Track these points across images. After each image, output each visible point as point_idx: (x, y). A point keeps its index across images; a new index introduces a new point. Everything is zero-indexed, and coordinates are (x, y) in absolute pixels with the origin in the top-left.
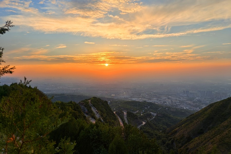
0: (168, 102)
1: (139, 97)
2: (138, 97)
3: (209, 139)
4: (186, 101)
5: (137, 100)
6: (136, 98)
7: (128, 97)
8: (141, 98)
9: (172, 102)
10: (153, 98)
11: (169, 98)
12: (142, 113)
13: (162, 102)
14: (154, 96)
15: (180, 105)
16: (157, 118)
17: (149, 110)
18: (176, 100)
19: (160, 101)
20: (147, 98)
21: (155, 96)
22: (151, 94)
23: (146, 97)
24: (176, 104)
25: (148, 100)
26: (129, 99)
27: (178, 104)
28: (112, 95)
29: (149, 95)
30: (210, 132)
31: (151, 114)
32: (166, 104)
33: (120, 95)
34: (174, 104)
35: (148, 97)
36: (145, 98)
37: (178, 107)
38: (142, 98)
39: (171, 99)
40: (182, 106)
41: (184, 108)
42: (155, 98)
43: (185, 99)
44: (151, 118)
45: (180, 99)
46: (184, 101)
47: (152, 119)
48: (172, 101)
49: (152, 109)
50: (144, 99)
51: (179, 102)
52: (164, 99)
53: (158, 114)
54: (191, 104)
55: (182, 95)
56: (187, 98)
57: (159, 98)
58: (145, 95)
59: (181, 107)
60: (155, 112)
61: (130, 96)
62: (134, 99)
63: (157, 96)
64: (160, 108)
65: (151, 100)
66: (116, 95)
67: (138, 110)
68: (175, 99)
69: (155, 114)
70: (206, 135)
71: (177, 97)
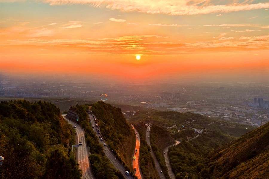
0: (228, 116)
1: (183, 106)
2: (181, 106)
3: (258, 164)
4: (257, 113)
5: (180, 110)
6: (179, 107)
7: (166, 106)
8: (186, 107)
9: (234, 115)
10: (204, 108)
11: (229, 109)
12: (180, 129)
13: (218, 115)
14: (206, 105)
15: (245, 120)
16: (202, 136)
17: (192, 125)
18: (241, 111)
19: (215, 112)
20: (195, 109)
21: (209, 105)
22: (203, 102)
23: (194, 106)
24: (240, 118)
25: (197, 111)
26: (168, 108)
27: (243, 117)
28: (142, 102)
29: (199, 104)
30: (261, 155)
31: (193, 131)
32: (224, 117)
33: (153, 103)
34: (237, 118)
35: (196, 106)
36: (193, 108)
37: (242, 123)
38: (188, 107)
39: (233, 110)
40: (248, 121)
41: (251, 124)
42: (208, 108)
43: (255, 111)
44: (192, 137)
45: (247, 111)
46: (254, 113)
47: (194, 138)
48: (233, 113)
49: (198, 123)
50: (190, 109)
51: (245, 115)
52: (221, 111)
53: (205, 131)
54: (263, 119)
55: (252, 105)
56: (260, 109)
57: (214, 108)
58: (192, 103)
59: (247, 123)
60: (200, 129)
61: (169, 104)
62: (174, 109)
63: (211, 105)
64: (211, 123)
65: (201, 111)
66: (147, 103)
67: (174, 125)
68: (239, 111)
69: (200, 132)
70: (256, 159)
71: (243, 108)
